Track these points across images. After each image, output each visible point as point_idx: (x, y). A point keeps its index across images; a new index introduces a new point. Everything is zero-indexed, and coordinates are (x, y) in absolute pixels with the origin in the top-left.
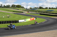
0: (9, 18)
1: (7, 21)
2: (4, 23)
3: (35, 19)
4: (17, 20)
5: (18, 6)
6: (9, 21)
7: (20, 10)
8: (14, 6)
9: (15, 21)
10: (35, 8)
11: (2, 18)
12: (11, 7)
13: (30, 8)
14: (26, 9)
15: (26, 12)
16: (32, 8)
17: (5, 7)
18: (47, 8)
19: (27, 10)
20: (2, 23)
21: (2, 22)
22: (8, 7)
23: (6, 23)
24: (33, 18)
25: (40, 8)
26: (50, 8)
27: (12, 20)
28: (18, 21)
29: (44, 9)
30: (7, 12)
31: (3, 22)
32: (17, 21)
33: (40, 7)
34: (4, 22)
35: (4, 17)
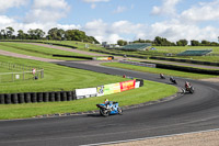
0: (39, 79)
1: (32, 95)
2: (20, 102)
3: (138, 84)
4: (68, 88)
5: (75, 36)
6: (38, 94)
7: (81, 49)
8: (58, 34)
9: (62, 94)
10: (140, 41)
11: (12, 80)
12: (48, 38)
13: (120, 43)
14: (104, 44)
15: (102, 60)
16: (125, 43)
17: (22, 37)
18: (183, 43)
19: (107, 49)
20: (13, 102)
21: (12, 96)
22: (35, 36)
23: (26, 102)
24: (132, 83)
25: (159, 42)
26: (194, 43)
27: (51, 90)
28: (74, 93)
29: (173, 45)
30: (29, 57)
31: (16, 98)
32: (67, 93)
33: (157, 39)
34: (19, 95)
35: (18, 77)
